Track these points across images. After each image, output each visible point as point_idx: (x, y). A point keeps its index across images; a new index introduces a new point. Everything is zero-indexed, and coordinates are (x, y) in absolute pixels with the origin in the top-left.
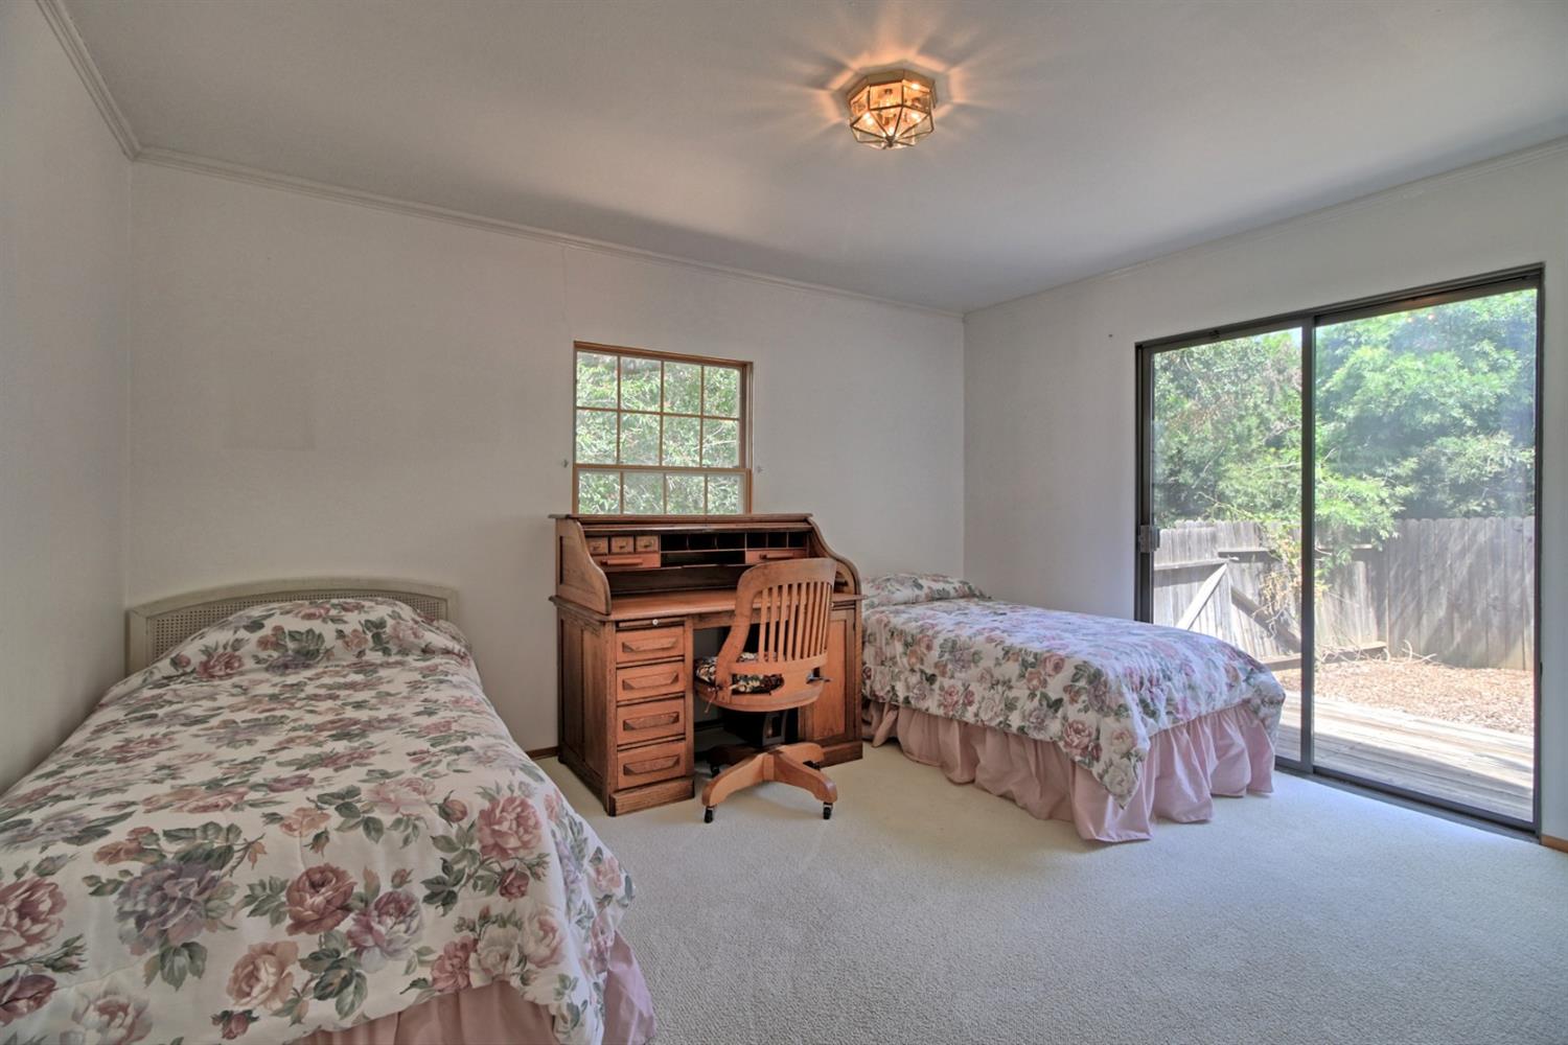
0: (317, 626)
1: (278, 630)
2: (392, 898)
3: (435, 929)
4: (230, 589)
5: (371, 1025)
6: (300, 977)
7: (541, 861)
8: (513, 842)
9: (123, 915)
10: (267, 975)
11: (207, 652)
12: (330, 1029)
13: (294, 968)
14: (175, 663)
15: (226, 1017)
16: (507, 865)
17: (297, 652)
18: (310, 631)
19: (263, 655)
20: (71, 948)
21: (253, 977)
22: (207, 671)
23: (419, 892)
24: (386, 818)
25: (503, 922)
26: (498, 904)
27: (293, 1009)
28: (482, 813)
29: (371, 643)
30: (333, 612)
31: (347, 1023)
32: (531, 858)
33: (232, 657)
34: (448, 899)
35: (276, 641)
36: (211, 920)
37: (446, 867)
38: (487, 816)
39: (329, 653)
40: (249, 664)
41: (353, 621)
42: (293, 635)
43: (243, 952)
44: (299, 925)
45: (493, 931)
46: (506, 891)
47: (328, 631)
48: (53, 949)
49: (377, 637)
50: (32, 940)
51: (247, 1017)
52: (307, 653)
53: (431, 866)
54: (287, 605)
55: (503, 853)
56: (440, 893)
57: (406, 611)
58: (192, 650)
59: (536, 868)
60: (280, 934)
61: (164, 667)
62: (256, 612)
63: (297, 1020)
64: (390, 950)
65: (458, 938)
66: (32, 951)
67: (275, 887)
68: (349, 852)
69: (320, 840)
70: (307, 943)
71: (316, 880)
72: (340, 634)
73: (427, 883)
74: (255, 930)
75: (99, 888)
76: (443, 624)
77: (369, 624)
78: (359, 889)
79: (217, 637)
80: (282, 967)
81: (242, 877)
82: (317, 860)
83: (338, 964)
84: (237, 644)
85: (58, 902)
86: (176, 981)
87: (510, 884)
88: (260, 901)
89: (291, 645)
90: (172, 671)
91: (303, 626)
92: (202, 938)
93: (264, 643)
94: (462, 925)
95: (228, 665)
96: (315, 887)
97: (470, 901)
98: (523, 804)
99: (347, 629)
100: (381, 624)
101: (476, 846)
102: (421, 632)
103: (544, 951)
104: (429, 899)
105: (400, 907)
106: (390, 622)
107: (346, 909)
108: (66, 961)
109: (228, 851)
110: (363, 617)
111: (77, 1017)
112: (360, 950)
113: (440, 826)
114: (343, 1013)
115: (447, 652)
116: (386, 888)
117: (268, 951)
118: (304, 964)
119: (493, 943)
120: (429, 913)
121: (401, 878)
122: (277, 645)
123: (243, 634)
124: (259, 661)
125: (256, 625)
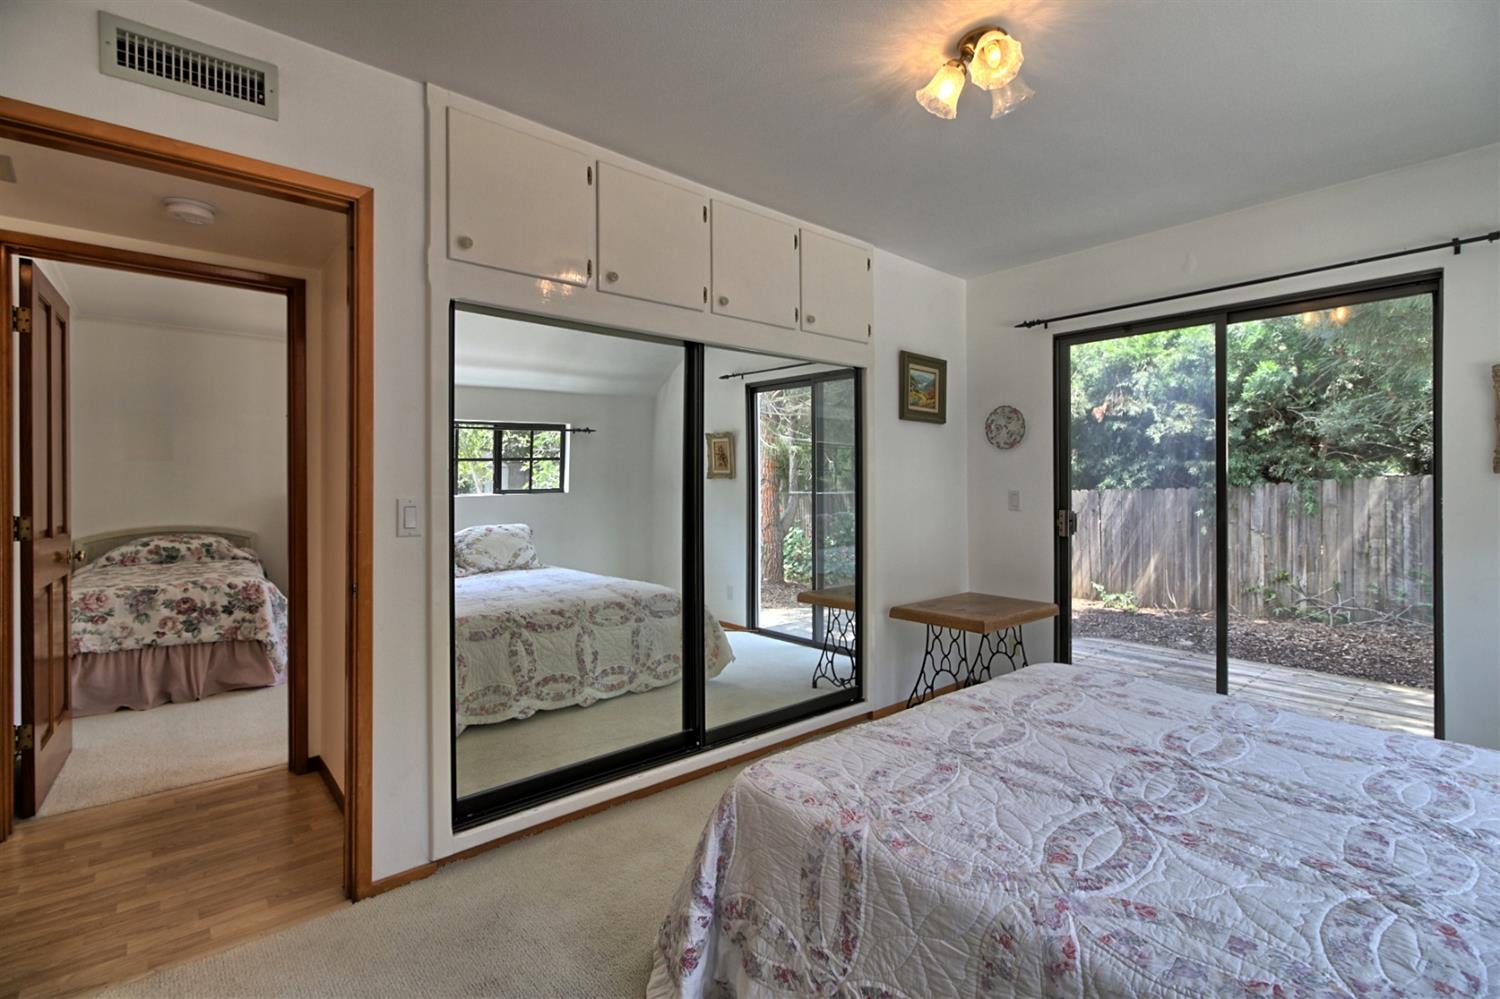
0: (177, 545)
1: (157, 547)
2: (210, 609)
3: (226, 621)
4: (127, 531)
5: (203, 644)
6: (180, 626)
7: (264, 602)
8: (254, 597)
9: (126, 604)
10: (170, 624)
11: (123, 555)
12: (189, 642)
13: (178, 624)
14: (108, 559)
15: (157, 633)
16: (252, 604)
17: (167, 556)
18: (173, 548)
19: (150, 557)
20: (111, 610)
21: (165, 624)
22: (123, 563)
23: (220, 609)
24: (209, 586)
25: (250, 622)
26: (248, 616)
27: (178, 633)
28: (244, 588)
29: (204, 553)
30: (185, 540)
31: (195, 641)
32: (260, 601)
33: (134, 558)
34: (230, 613)
35: (156, 551)
36: (152, 607)
37: (230, 603)
38: (245, 589)
39: (183, 557)
40: (143, 561)
41: (195, 544)
42: (165, 549)
43: (161, 617)
44: (179, 613)
45: (246, 624)
46: (251, 612)
47: (183, 548)
48: (107, 610)
49: (208, 551)
50: (101, 607)
51: (164, 634)
52: (172, 557)
53: (225, 601)
54: (161, 537)
55: (250, 600)
56: (228, 610)
57: (225, 542)
58: (116, 554)
59: (262, 604)
60: (173, 614)
61: (102, 561)
62: (145, 540)
63: (179, 636)
64: (209, 623)
65: (234, 625)
66: (101, 610)
67: (171, 602)
68: (196, 594)
69: (186, 590)
70: (182, 618)
71: (185, 601)
72: (189, 549)
73: (223, 607)
74: (166, 612)
75: (118, 596)
76: (246, 549)
77: (203, 545)
78: (199, 605)
79: (125, 549)
80: (174, 623)
81: (161, 598)
82: (185, 595)
83: (192, 624)
84: (137, 552)
85: (107, 599)
86: (142, 623)
87: (252, 609)
88: (168, 604)
89: (164, 553)
90: (106, 563)
91: (170, 545)
92: (149, 612)
93: (150, 552)
94: (235, 621)
95: (133, 561)
96: (185, 603)
97: (238, 614)
98: (259, 586)
99: (193, 547)
100: (210, 545)
101: (240, 597)
102: (231, 549)
103: (262, 626)
104: (223, 612)
105: (213, 613)
106: (215, 544)
107: (195, 610)
108: (110, 613)
109: (156, 591)
110: (201, 542)
111: (115, 627)
112: (199, 622)
113: (228, 590)
114: (195, 637)
115: (246, 559)
116: (208, 606)
117: (170, 618)
118: (181, 623)
119: (245, 628)
120: (224, 616)
121: (213, 604)
122: (157, 553)
123: (139, 548)
124: (148, 560)
125: (146, 544)
